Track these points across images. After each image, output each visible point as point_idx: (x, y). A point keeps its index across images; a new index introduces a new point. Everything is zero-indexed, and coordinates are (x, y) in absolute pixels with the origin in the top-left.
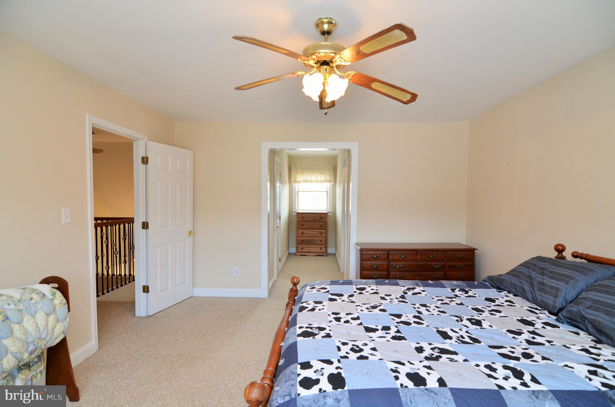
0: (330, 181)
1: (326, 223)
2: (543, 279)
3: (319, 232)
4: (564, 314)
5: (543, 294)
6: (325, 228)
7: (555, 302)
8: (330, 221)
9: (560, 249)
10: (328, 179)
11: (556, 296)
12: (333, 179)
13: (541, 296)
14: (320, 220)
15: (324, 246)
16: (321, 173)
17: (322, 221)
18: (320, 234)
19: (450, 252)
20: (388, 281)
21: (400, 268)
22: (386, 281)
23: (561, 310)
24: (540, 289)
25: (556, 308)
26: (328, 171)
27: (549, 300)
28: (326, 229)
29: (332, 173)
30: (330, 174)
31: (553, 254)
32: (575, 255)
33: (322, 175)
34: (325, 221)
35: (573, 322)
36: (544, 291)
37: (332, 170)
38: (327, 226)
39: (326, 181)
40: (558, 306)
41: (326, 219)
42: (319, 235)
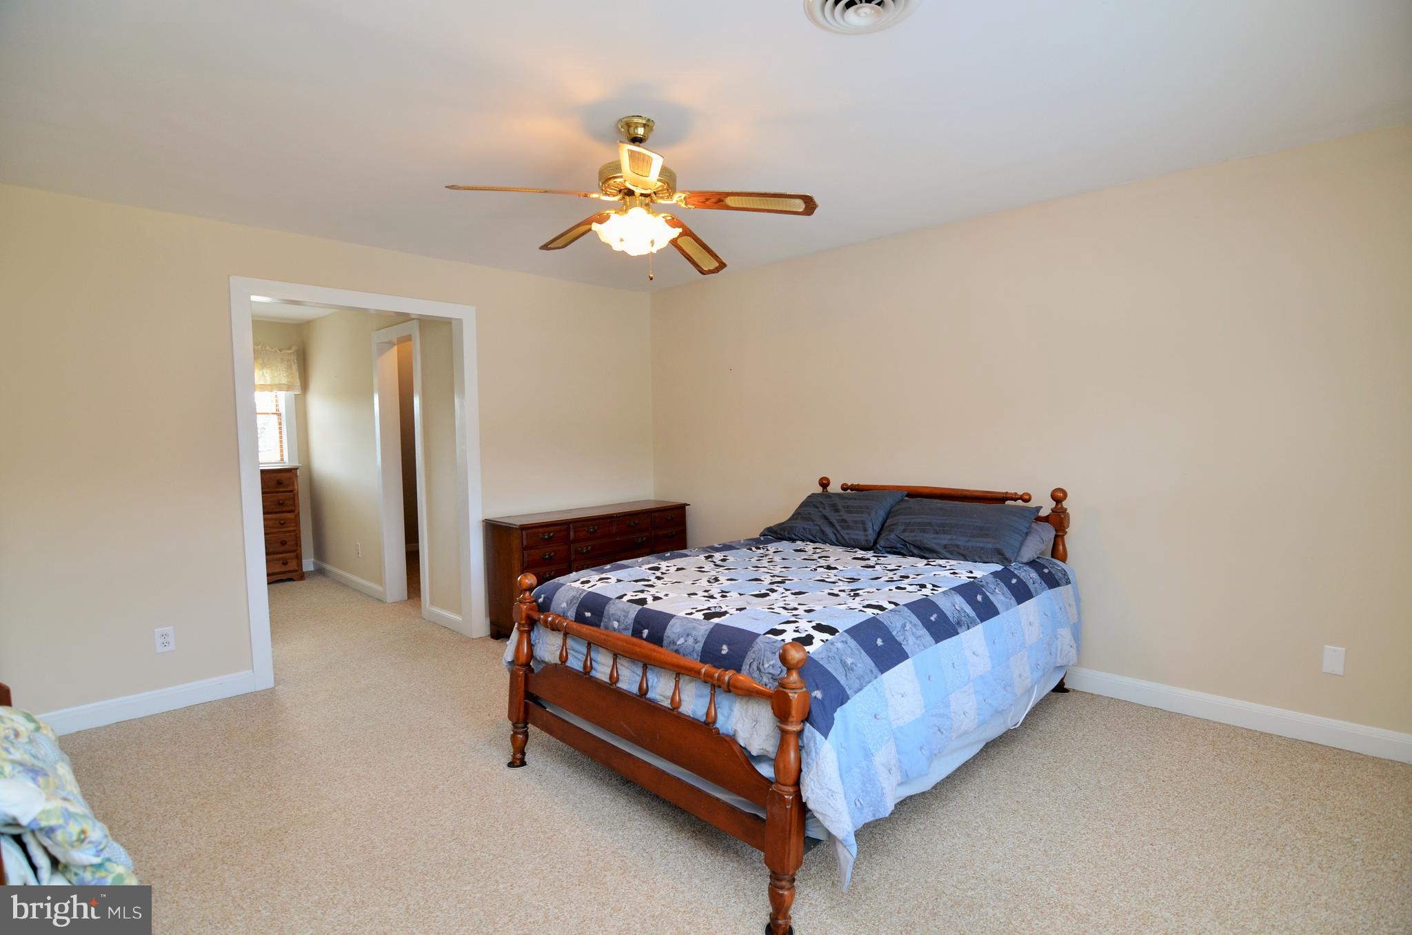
0: (289, 388)
1: (294, 495)
2: (840, 516)
3: (276, 519)
4: (882, 545)
5: (849, 531)
6: (291, 508)
7: (867, 536)
8: (301, 486)
9: (824, 483)
10: (284, 380)
11: (865, 530)
12: (298, 383)
13: (848, 534)
14: (278, 490)
15: (292, 554)
16: (261, 365)
17: (281, 490)
18: (280, 525)
19: (656, 514)
20: (669, 554)
21: (588, 552)
22: (666, 555)
23: (875, 542)
24: (843, 528)
25: (871, 542)
26: (282, 359)
27: (860, 536)
28: (297, 511)
29: (295, 367)
30: (290, 367)
31: (819, 490)
32: (845, 487)
33: (265, 371)
34: (292, 491)
35: (894, 550)
36: (849, 527)
37: (293, 358)
38: (296, 501)
39: (280, 387)
40: (872, 538)
41: (294, 486)
42: (278, 528)
